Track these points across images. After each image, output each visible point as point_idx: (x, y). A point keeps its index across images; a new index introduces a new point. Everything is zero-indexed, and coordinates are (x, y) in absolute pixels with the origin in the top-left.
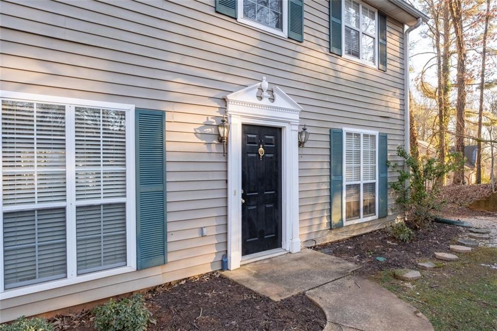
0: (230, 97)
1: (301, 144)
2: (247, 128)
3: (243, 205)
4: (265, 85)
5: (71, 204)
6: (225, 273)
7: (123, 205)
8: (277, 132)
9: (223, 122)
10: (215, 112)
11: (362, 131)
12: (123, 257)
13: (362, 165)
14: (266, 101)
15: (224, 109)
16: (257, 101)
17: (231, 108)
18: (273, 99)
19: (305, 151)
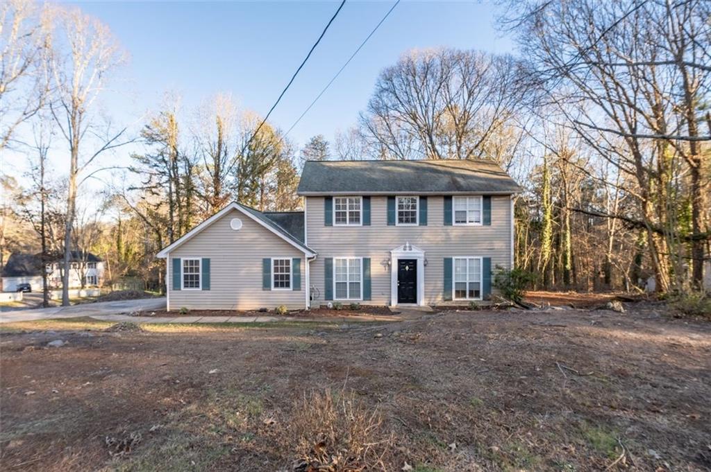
0: (392, 251)
1: (425, 265)
2: (400, 261)
3: (398, 287)
4: (407, 245)
5: (348, 282)
6: (390, 307)
7: (359, 283)
8: (415, 262)
9: (390, 260)
10: (388, 257)
11: (468, 258)
12: (359, 296)
13: (468, 273)
14: (408, 251)
15: (390, 256)
16: (403, 251)
17: (392, 255)
18: (411, 250)
19: (427, 268)
